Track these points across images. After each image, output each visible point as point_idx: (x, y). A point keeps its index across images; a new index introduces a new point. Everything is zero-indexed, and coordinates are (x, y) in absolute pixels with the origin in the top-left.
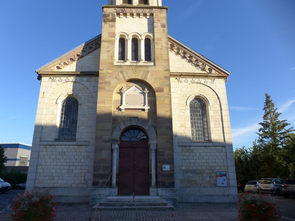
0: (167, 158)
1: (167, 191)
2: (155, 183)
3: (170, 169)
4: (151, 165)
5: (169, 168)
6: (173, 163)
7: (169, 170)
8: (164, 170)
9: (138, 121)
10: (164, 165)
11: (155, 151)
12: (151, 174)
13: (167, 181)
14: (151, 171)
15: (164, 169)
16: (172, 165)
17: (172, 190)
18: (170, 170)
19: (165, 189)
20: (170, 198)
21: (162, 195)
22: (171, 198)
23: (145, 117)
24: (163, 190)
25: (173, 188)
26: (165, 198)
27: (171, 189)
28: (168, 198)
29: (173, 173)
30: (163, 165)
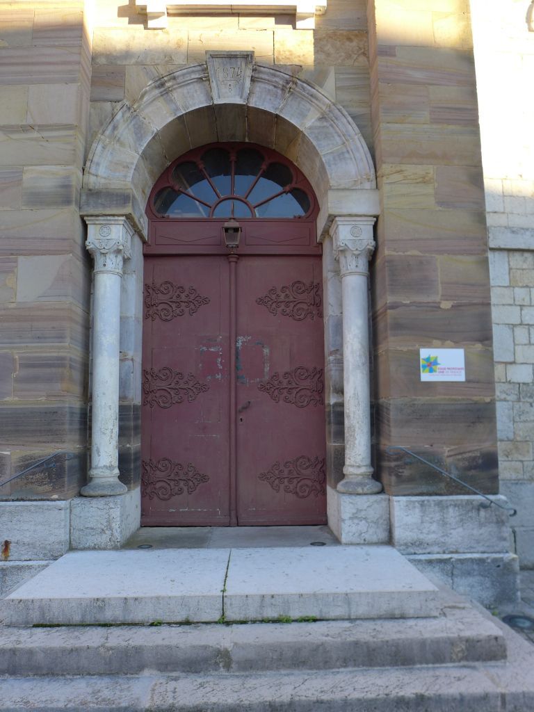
0: (446, 305)
1: (452, 514)
2: (368, 461)
3: (467, 374)
4: (339, 351)
5: (462, 364)
6: (485, 337)
7: (461, 377)
8: (425, 377)
9: (253, 80)
10: (428, 345)
11: (362, 265)
12: (342, 405)
13: (446, 450)
14: (340, 391)
15: (431, 371)
16: (479, 346)
17: (483, 506)
18: (468, 381)
19: (439, 504)
20: (472, 560)
21: (418, 544)
22: (481, 561)
23: (296, 61)
24: (422, 504)
25: (492, 497)
26: (440, 561)
27: (479, 498)
28: (462, 561)
29: (488, 400)
30: (424, 347)
